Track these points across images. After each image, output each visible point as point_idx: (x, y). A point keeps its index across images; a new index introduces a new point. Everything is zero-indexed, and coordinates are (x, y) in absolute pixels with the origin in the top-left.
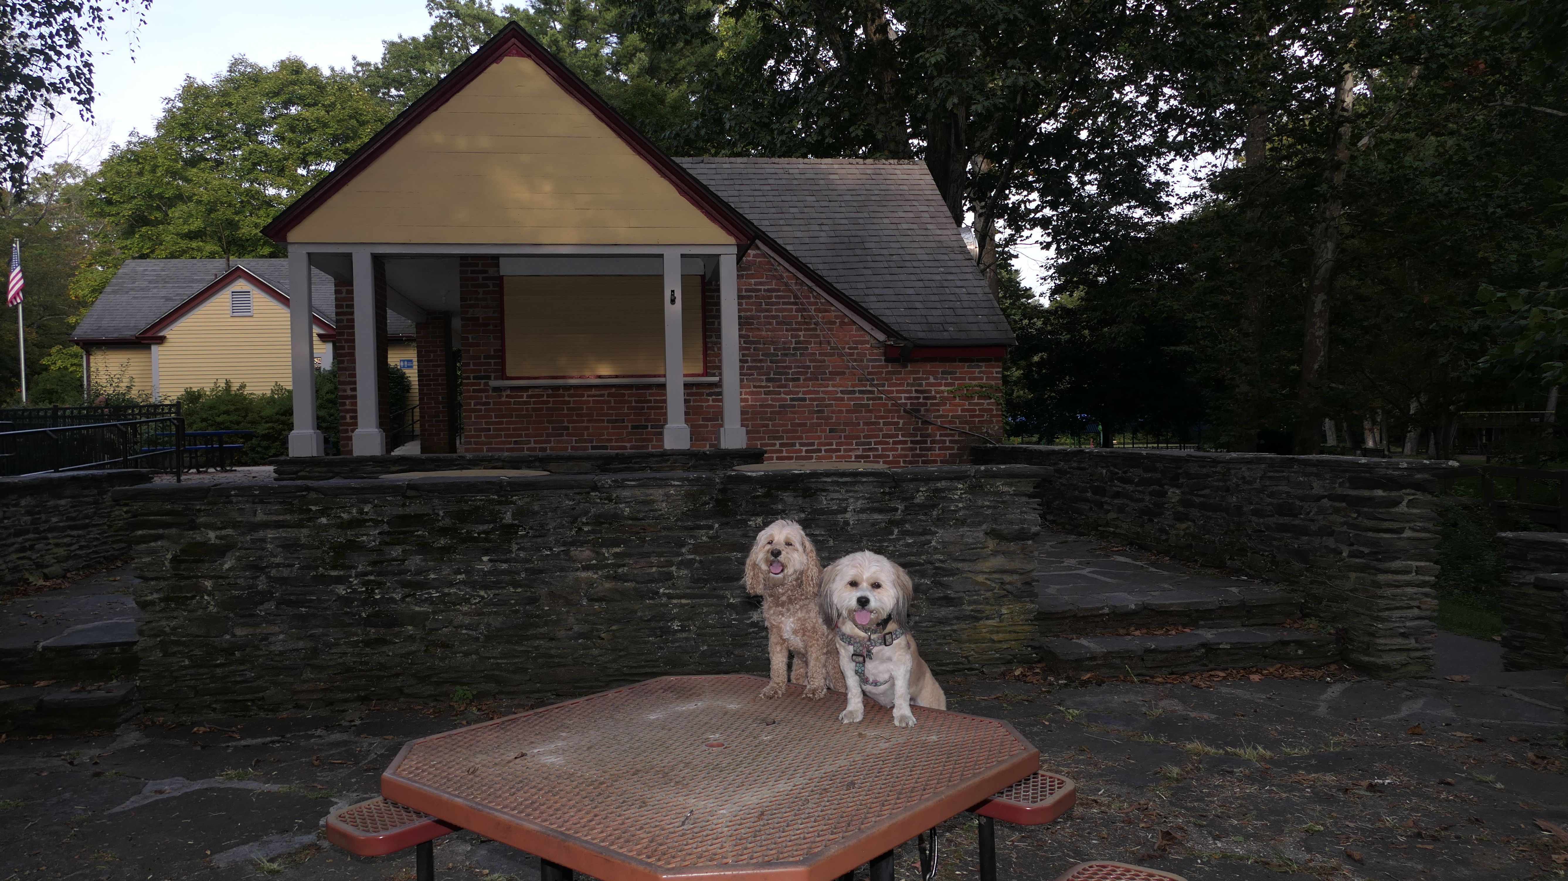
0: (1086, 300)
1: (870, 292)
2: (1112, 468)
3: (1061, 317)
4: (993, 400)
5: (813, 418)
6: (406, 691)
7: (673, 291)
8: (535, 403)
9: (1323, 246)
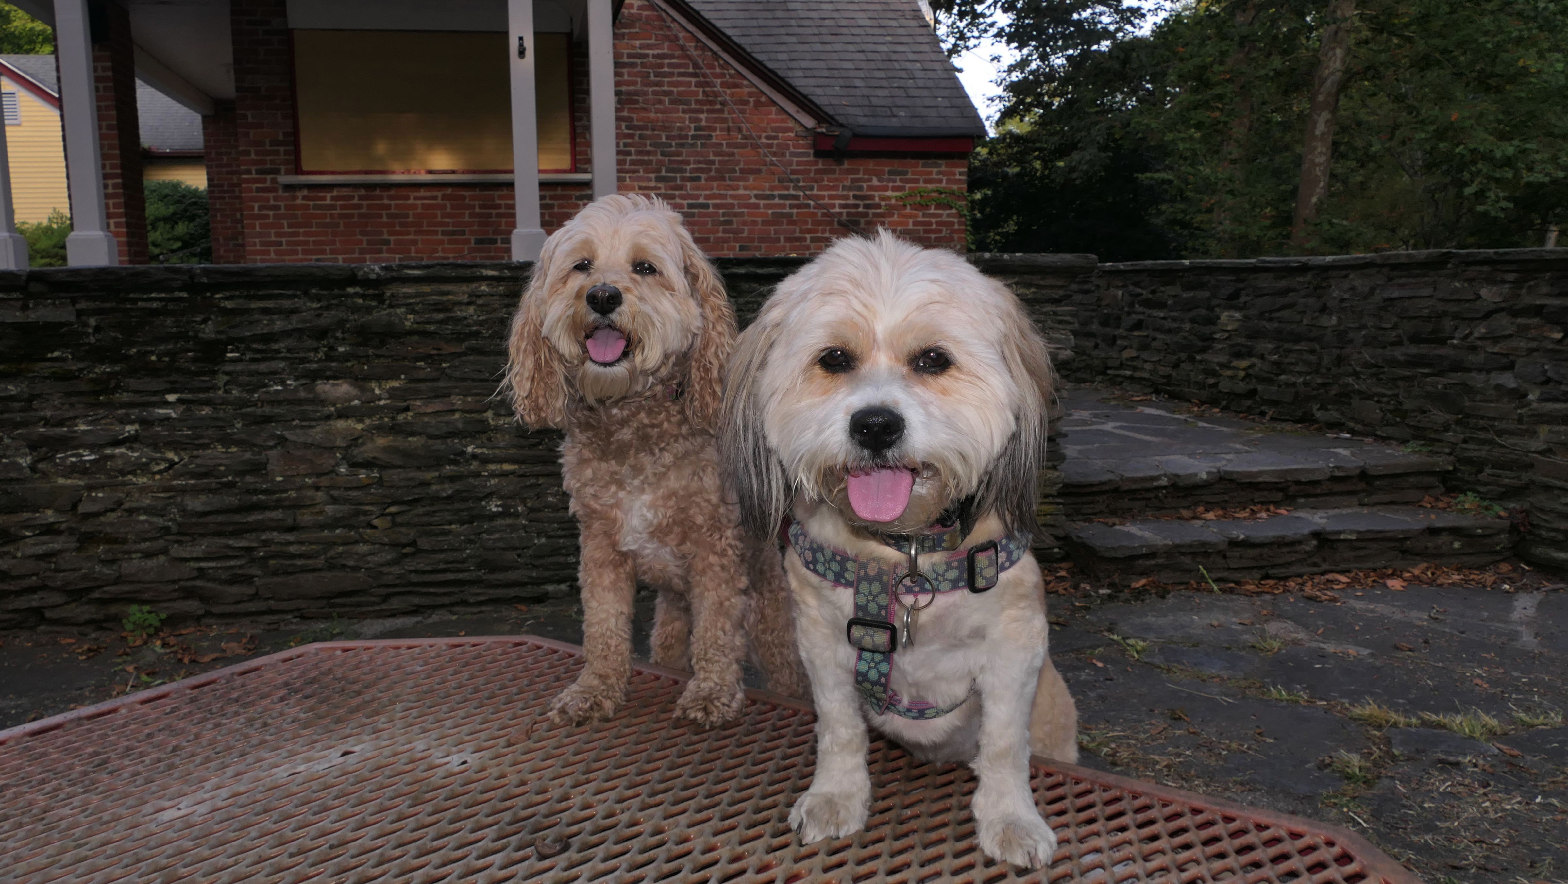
0: (1040, 125)
1: (794, 65)
2: (1131, 288)
3: (1010, 146)
4: (954, 211)
5: (718, 232)
6: (48, 614)
7: (521, 39)
8: (342, 207)
9: (1330, 53)
